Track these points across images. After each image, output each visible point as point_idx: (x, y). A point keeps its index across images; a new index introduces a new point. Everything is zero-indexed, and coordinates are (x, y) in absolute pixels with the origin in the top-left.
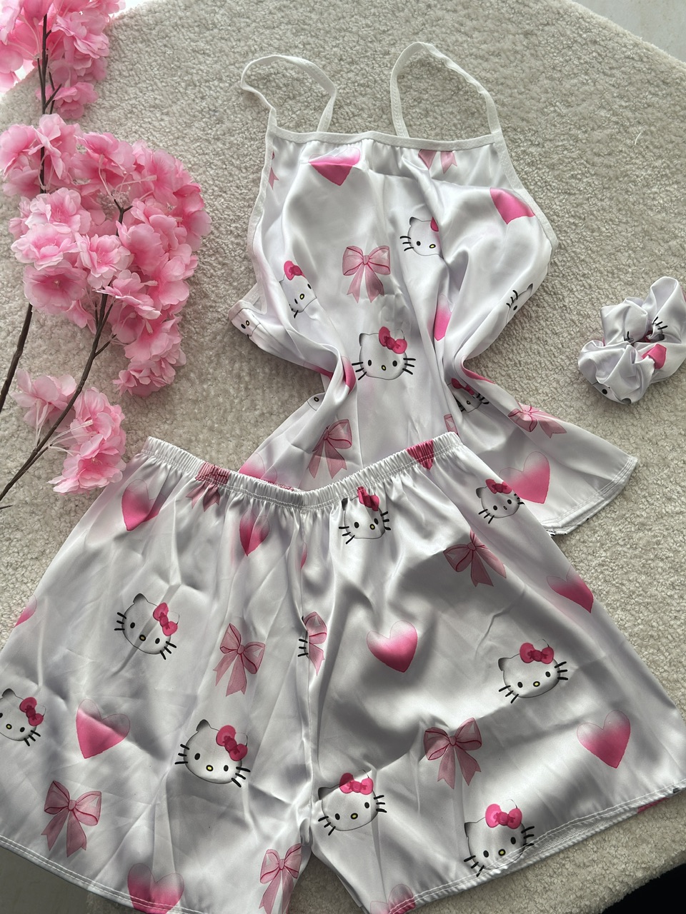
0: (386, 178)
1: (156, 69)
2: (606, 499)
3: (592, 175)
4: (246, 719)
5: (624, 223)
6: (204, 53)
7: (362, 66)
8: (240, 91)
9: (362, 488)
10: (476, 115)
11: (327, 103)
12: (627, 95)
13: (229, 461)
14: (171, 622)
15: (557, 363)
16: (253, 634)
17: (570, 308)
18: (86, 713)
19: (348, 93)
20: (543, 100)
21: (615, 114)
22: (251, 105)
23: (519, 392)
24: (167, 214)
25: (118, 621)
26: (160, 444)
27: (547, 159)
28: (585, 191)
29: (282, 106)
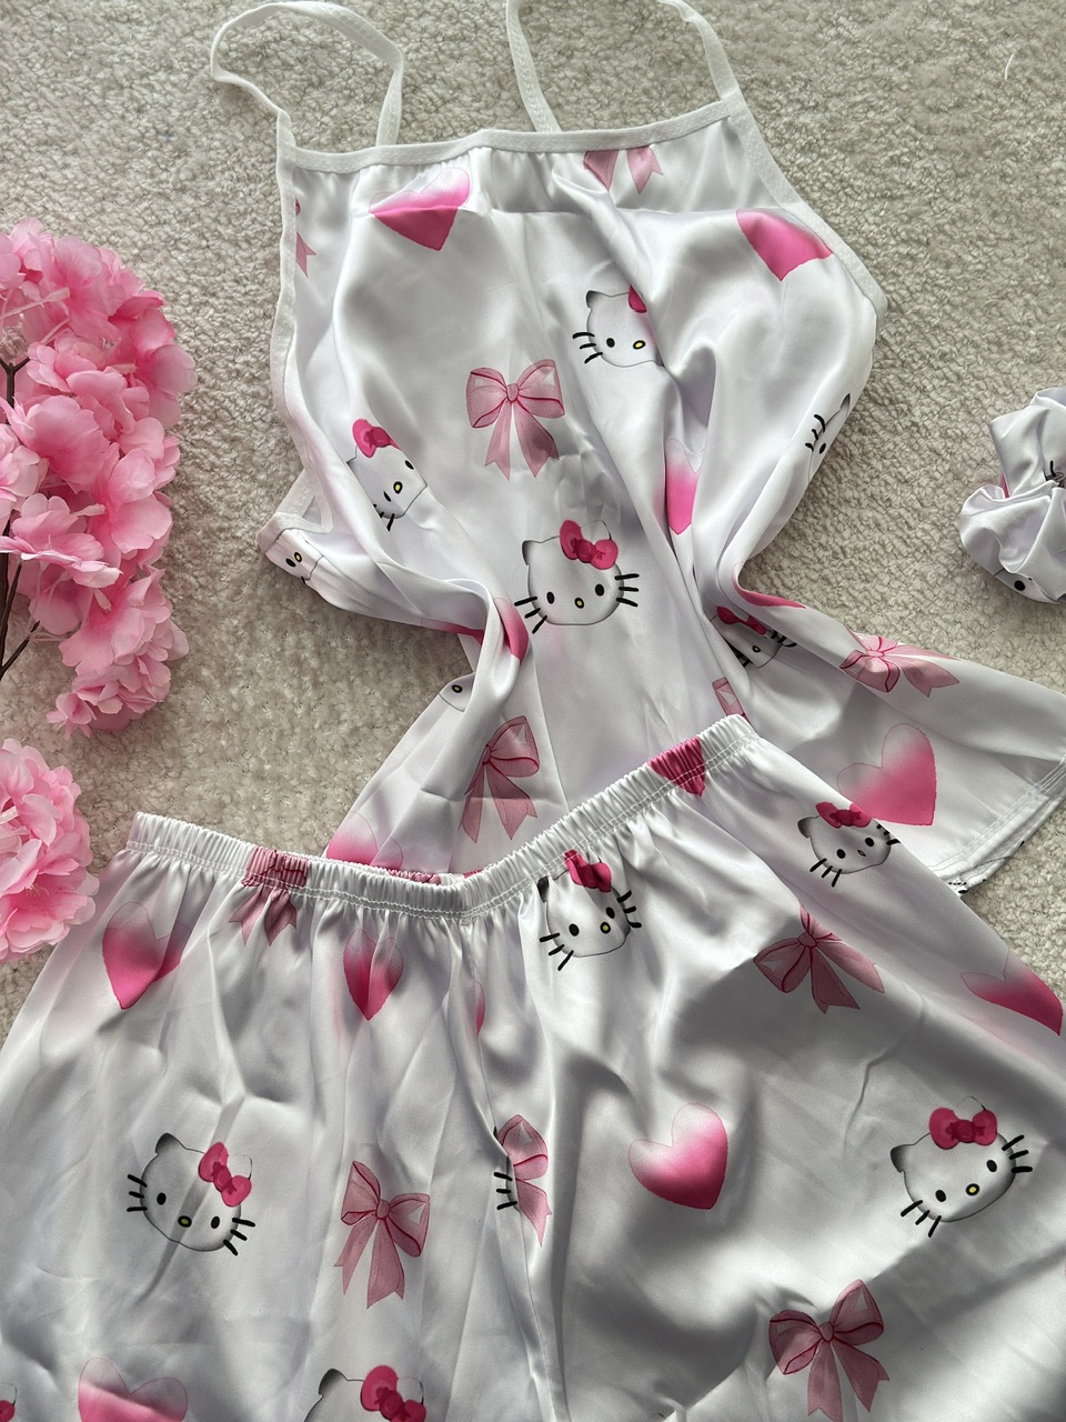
0: (526, 219)
1: (38, 66)
2: (1052, 798)
3: (930, 153)
4: (414, 1349)
6: (129, 20)
8: (211, 85)
9: (573, 852)
10: (685, 65)
11: (386, 84)
13: (303, 835)
14: (237, 1177)
15: (916, 541)
16: (401, 1176)
17: (925, 426)
18: (98, 1385)
19: (426, 58)
21: (957, 24)
22: (238, 111)
23: (850, 609)
24: (102, 366)
25: (131, 1193)
26: (161, 825)
27: (838, 134)
28: (921, 187)
29: (298, 103)
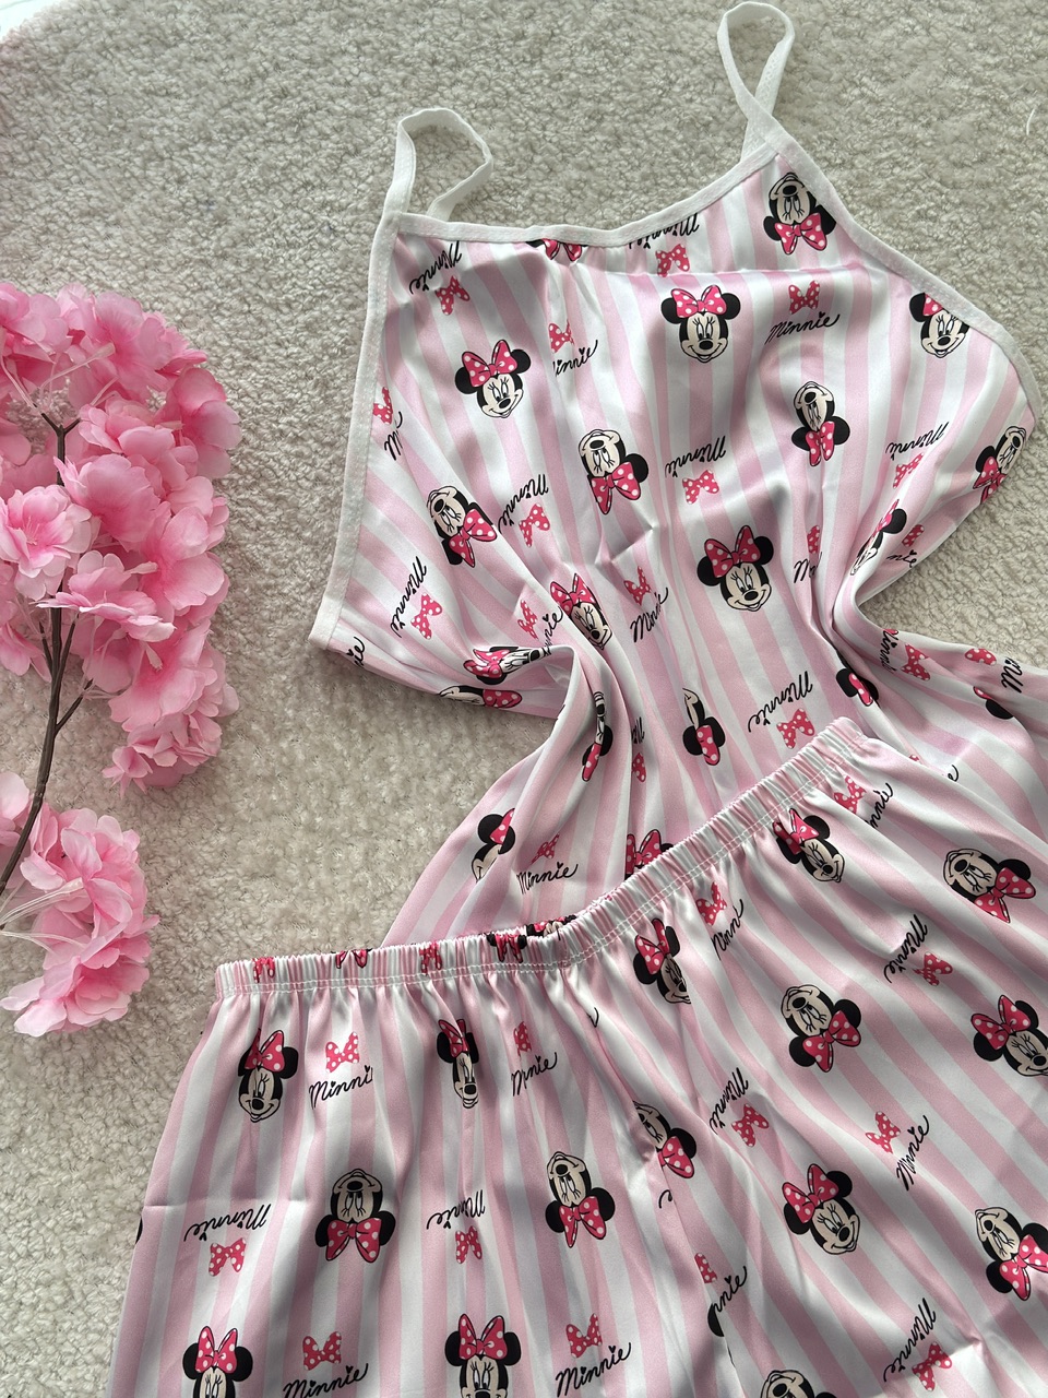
1: (79, 140)
3: (956, 206)
5: (1034, 288)
6: (168, 94)
7: (477, 68)
10: (713, 127)
12: (995, 42)
20: (835, 76)
21: (979, 82)
24: (153, 424)
27: (866, 190)
28: (949, 239)
29: (335, 171)
